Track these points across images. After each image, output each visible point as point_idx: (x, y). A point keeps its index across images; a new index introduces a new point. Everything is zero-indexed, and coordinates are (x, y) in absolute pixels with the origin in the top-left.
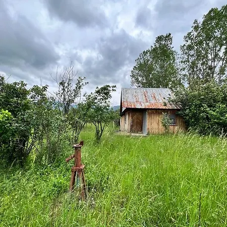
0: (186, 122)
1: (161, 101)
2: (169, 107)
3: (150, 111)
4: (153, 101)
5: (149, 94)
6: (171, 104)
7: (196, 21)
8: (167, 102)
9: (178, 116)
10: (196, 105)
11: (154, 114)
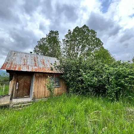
0: (67, 84)
1: (49, 66)
2: (55, 71)
3: (37, 75)
4: (41, 66)
5: (39, 60)
6: (56, 69)
7: (69, 30)
8: (53, 67)
9: (61, 79)
10: (74, 71)
11: (41, 77)
